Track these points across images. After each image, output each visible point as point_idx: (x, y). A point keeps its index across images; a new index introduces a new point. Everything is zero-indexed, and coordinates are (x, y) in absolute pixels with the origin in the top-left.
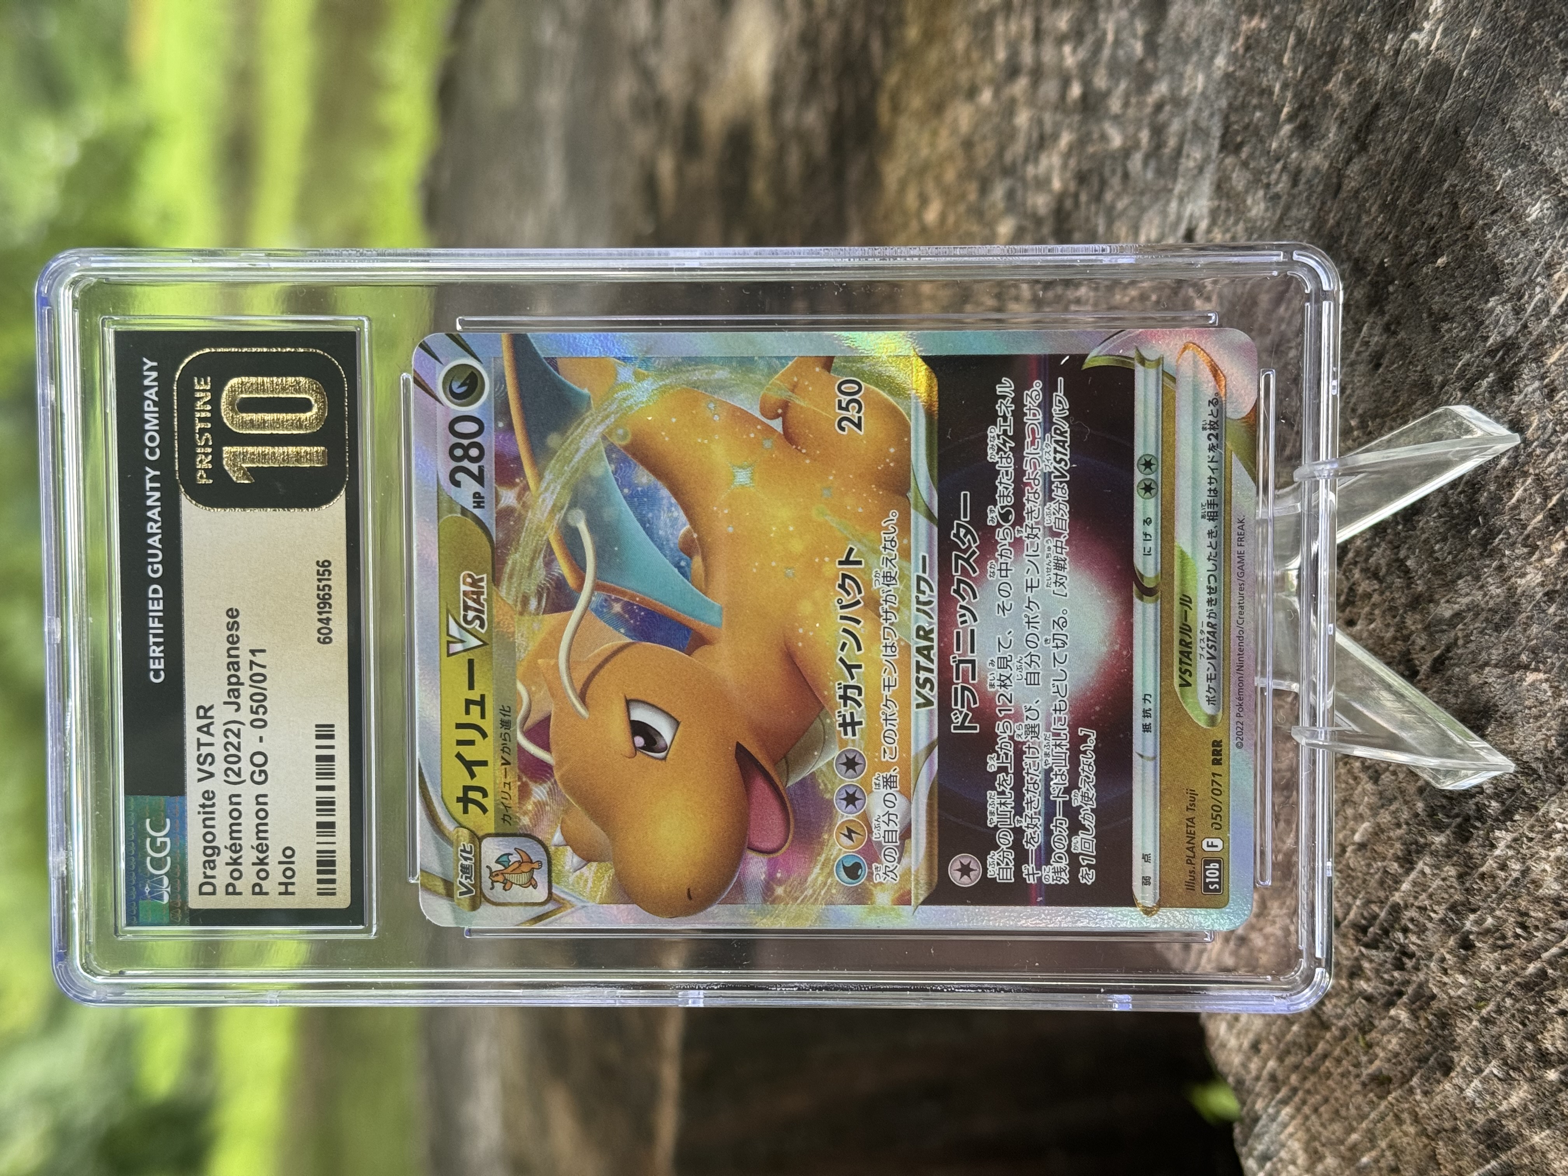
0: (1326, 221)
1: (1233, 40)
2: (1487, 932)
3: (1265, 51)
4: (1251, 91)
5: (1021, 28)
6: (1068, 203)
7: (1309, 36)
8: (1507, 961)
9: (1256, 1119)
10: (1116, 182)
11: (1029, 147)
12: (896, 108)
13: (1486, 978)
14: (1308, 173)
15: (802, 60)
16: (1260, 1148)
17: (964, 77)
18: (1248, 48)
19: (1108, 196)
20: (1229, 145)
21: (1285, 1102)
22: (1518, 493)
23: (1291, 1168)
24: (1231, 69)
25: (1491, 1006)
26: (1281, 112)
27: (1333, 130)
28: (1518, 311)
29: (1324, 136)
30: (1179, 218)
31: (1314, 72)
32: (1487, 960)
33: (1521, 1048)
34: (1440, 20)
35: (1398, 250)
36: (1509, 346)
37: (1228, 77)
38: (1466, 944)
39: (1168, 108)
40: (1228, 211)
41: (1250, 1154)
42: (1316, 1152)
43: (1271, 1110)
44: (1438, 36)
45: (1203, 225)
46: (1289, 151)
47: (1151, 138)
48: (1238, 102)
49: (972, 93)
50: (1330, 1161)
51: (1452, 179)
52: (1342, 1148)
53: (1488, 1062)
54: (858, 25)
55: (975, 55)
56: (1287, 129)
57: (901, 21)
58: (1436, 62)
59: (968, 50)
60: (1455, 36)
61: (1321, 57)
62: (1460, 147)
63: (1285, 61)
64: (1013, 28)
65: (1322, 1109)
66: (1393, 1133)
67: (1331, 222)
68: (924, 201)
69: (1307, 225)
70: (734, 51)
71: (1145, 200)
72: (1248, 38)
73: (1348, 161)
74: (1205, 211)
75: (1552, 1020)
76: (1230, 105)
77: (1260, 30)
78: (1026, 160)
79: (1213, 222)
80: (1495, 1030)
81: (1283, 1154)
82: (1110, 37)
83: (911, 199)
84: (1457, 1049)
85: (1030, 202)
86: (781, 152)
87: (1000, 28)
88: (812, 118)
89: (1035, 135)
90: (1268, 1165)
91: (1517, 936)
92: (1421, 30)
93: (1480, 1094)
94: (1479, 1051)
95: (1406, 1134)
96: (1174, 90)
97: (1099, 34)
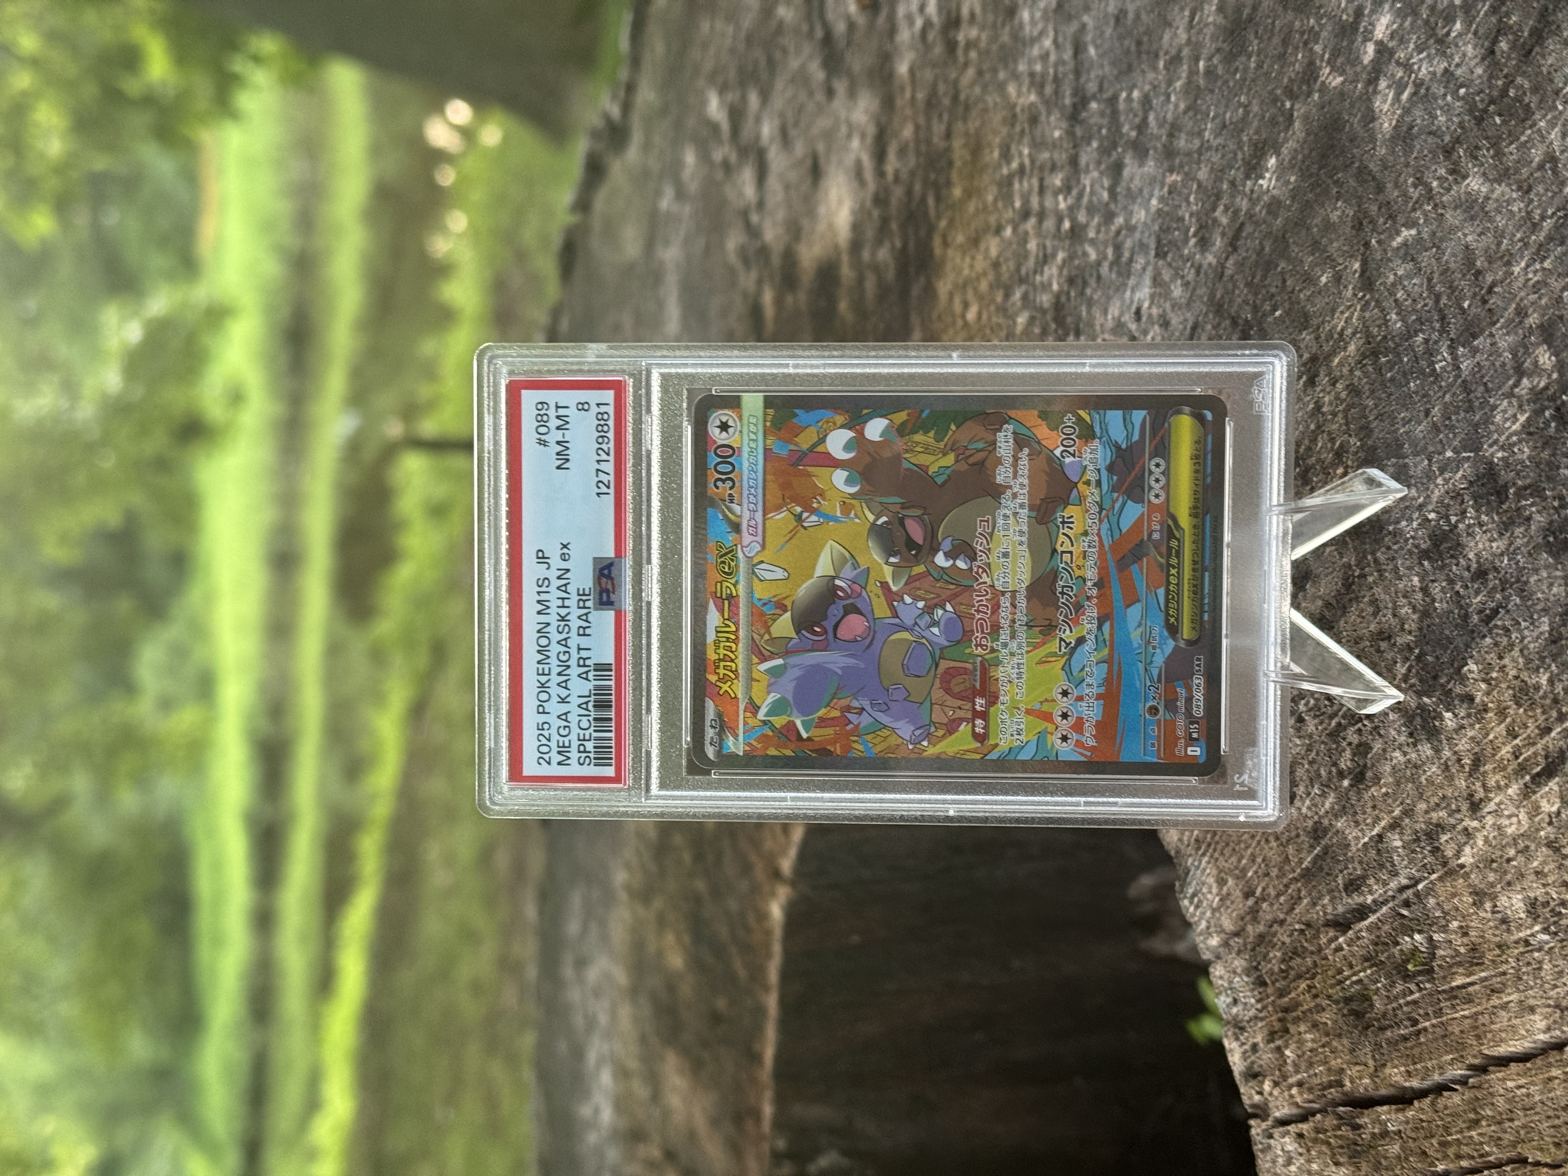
0: (1215, 296)
1: (1162, 188)
2: (1311, 710)
3: (1180, 194)
4: (1172, 220)
5: (1030, 185)
6: (1063, 299)
7: (1204, 184)
8: (1321, 723)
9: (1187, 873)
10: (1093, 282)
11: (1037, 263)
12: (946, 244)
13: (1310, 736)
14: (1205, 266)
15: (876, 213)
16: (1191, 891)
17: (992, 220)
18: (1170, 193)
19: (1088, 291)
20: (1160, 254)
21: (1204, 855)
22: (1320, 445)
23: (1209, 896)
24: (1161, 206)
25: (1313, 754)
26: (1189, 230)
27: (1219, 240)
28: (1317, 338)
29: (1214, 244)
30: (1132, 302)
31: (1207, 206)
32: (1311, 725)
33: (1330, 772)
34: (1274, 172)
35: (1255, 309)
36: (1314, 359)
37: (1159, 211)
38: (1300, 720)
39: (1124, 232)
40: (1160, 294)
41: (1185, 897)
42: (1222, 879)
43: (1196, 863)
44: (1273, 182)
45: (1146, 305)
46: (1195, 254)
47: (1114, 252)
48: (1165, 227)
49: (999, 230)
50: (1231, 882)
51: (1282, 264)
52: (1237, 872)
53: (1313, 787)
54: (918, 187)
55: (1000, 204)
56: (1193, 241)
57: (949, 184)
58: (1273, 197)
59: (996, 200)
60: (1282, 181)
61: (1209, 197)
62: (1287, 246)
63: (1192, 199)
64: (1025, 184)
65: (1225, 852)
66: (1264, 852)
67: (1218, 296)
68: (966, 305)
69: (1205, 299)
70: (822, 210)
71: (1111, 292)
72: (1170, 186)
73: (1227, 258)
74: (1148, 296)
75: (1344, 750)
76: (1160, 228)
77: (1176, 181)
78: (1035, 272)
79: (1152, 303)
80: (1315, 767)
81: (1205, 890)
82: (1088, 189)
83: (957, 307)
84: (1297, 786)
85: (1038, 299)
86: (860, 280)
87: (1017, 186)
88: (884, 254)
89: (1041, 255)
90: (1196, 900)
91: (1326, 706)
92: (1263, 178)
93: (1309, 808)
94: (1308, 782)
95: (1271, 849)
96: (1127, 221)
97: (1081, 186)
